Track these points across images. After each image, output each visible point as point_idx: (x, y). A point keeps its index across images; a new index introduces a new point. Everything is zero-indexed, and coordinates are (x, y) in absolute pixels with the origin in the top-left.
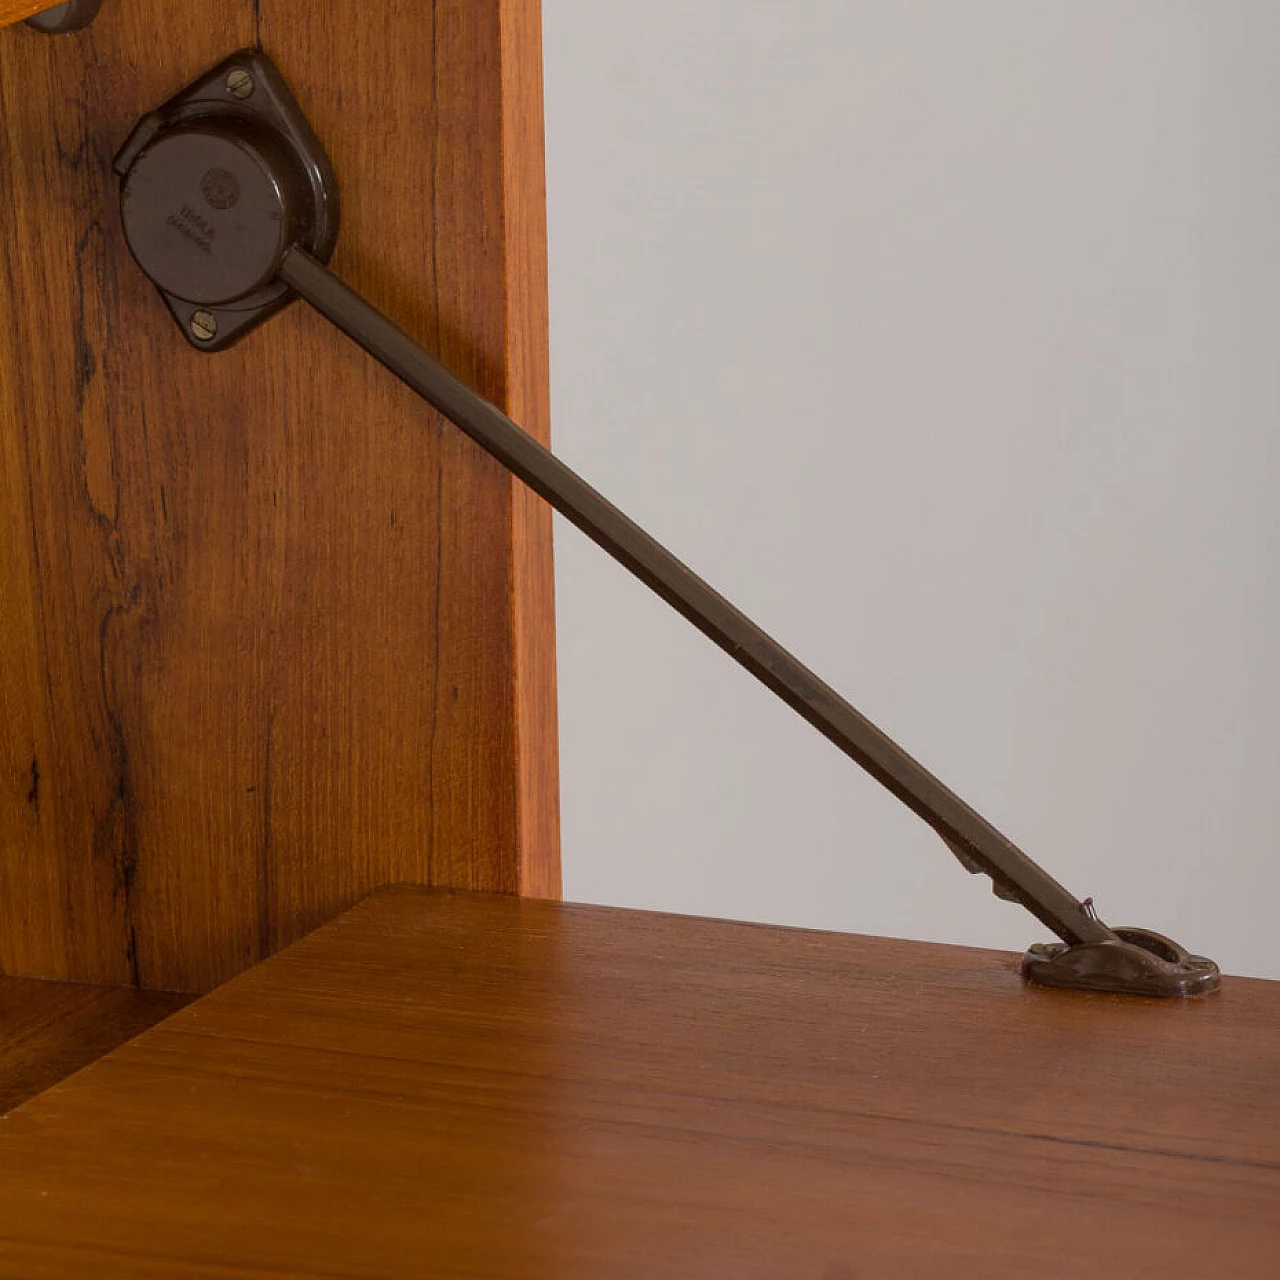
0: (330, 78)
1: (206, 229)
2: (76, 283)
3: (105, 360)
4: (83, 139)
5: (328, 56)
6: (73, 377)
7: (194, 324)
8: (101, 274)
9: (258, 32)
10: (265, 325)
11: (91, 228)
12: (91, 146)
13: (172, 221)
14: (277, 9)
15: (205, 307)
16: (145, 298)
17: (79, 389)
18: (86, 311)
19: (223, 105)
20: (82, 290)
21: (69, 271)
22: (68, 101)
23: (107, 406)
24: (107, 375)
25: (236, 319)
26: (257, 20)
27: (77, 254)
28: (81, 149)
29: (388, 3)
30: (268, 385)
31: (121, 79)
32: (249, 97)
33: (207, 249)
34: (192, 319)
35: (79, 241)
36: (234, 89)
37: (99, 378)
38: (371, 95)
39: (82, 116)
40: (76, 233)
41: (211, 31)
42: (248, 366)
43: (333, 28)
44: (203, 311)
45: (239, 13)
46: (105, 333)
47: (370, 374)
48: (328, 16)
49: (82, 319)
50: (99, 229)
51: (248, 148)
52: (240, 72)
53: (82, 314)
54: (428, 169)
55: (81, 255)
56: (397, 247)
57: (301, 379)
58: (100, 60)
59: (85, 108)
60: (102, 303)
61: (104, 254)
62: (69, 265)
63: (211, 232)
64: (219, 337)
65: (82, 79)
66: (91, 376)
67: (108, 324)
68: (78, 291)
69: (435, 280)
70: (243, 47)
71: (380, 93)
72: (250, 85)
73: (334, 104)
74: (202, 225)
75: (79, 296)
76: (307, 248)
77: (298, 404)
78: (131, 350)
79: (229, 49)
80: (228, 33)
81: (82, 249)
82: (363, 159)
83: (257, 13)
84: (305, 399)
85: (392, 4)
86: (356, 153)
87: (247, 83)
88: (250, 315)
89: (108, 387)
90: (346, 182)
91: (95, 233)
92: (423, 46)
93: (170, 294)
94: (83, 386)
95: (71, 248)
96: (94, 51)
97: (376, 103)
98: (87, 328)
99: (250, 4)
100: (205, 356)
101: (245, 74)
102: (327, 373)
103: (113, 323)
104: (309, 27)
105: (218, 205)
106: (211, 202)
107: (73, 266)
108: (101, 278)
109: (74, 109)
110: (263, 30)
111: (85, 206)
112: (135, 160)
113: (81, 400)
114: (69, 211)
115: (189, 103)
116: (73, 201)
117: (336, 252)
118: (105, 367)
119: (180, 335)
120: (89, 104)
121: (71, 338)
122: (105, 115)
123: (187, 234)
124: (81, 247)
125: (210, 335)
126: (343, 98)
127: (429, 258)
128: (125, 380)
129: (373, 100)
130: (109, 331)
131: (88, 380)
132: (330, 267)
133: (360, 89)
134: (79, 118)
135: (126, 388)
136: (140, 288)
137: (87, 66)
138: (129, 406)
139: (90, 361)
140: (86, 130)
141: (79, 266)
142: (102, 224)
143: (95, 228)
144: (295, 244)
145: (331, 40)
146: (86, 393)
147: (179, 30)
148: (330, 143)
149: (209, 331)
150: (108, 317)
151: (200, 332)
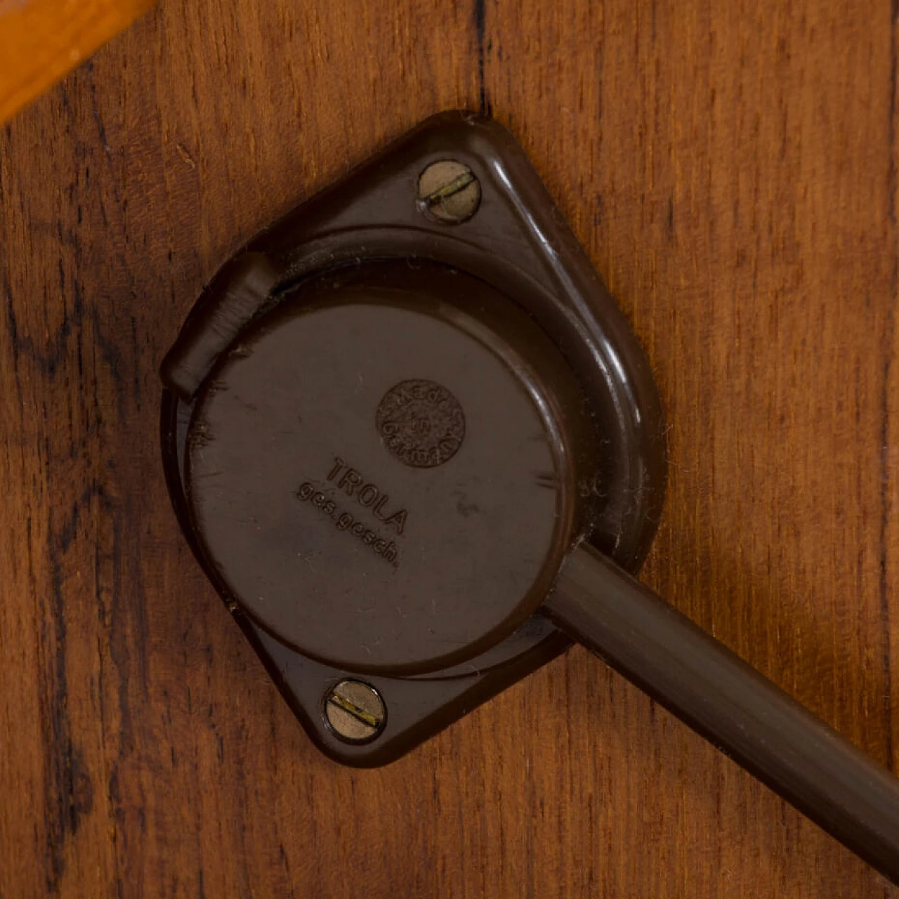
0: (648, 172)
1: (387, 510)
2: (50, 619)
3: (114, 782)
4: (70, 306)
5: (645, 127)
6: (39, 817)
7: (331, 709)
8: (107, 599)
9: (482, 73)
10: (486, 706)
11: (87, 498)
12: (88, 323)
13: (306, 492)
14: (528, 24)
15: (359, 673)
16: (209, 649)
17: (53, 844)
18: (73, 679)
19: (408, 236)
20: (62, 635)
21: (33, 592)
22: (34, 227)
23: (119, 881)
24: (118, 815)
25: (430, 696)
26: (480, 49)
27: (52, 557)
28: (65, 330)
29: (788, 7)
30: (492, 831)
31: (162, 180)
32: (468, 219)
33: (389, 554)
34: (328, 696)
35: (57, 527)
36: (433, 202)
37: (99, 822)
38: (744, 210)
39: (68, 260)
40: (51, 510)
41: (372, 74)
42: (445, 794)
43: (658, 63)
44: (350, 680)
45: (438, 34)
46: (115, 724)
47: (727, 808)
48: (645, 40)
49: (63, 694)
50: (106, 504)
51: (464, 321)
52: (449, 165)
53: (63, 684)
54: (872, 368)
55: (62, 558)
56: (797, 534)
57: (568, 818)
58: (110, 139)
59: (75, 242)
60: (108, 659)
61: (115, 556)
62: (33, 580)
63: (399, 517)
64: (390, 733)
65: (70, 179)
66: (81, 816)
67: (124, 707)
68: (52, 636)
69: (885, 606)
70: (443, 108)
71: (763, 205)
72: (471, 192)
73: (657, 229)
74: (378, 503)
75: (55, 645)
76: (601, 544)
77: (559, 872)
78: (174, 761)
79: (412, 113)
80: (412, 79)
81: (64, 546)
82: (721, 348)
83: (481, 36)
84: (577, 864)
85: (796, 12)
86: (706, 335)
87: (464, 187)
88: (461, 687)
89: (120, 838)
90: (681, 394)
91: (95, 511)
92: (867, 105)
93: (272, 633)
94: (61, 839)
95: (39, 544)
96: (98, 119)
97: (754, 227)
98: (74, 712)
99: (465, 14)
100: (345, 772)
101: (460, 170)
102: (629, 807)
103: (133, 701)
104: (600, 67)
105: (416, 458)
106: (398, 451)
107: (42, 576)
108: (108, 607)
109: (51, 243)
110: (494, 71)
111: (72, 454)
112: (222, 360)
113: (58, 867)
114: (34, 464)
115: (326, 234)
116: (46, 444)
117: (654, 548)
118: (113, 796)
119: (289, 727)
120: (86, 233)
121: (35, 730)
122: (122, 258)
123: (345, 522)
124: (61, 540)
125: (370, 731)
126: (677, 216)
127: (871, 560)
128: (159, 824)
129: (747, 221)
130: (126, 720)
131: (74, 827)
132: (643, 576)
133: (718, 194)
134: (60, 263)
135: (162, 840)
136: (199, 630)
137: (81, 151)
138: (167, 882)
139: (80, 783)
140: (78, 289)
141: (56, 582)
142: (112, 490)
143: (95, 499)
144: (581, 539)
145: (652, 89)
146: (68, 851)
147: (297, 73)
148: (646, 312)
149: (366, 723)
150: (123, 690)
151: (345, 725)
